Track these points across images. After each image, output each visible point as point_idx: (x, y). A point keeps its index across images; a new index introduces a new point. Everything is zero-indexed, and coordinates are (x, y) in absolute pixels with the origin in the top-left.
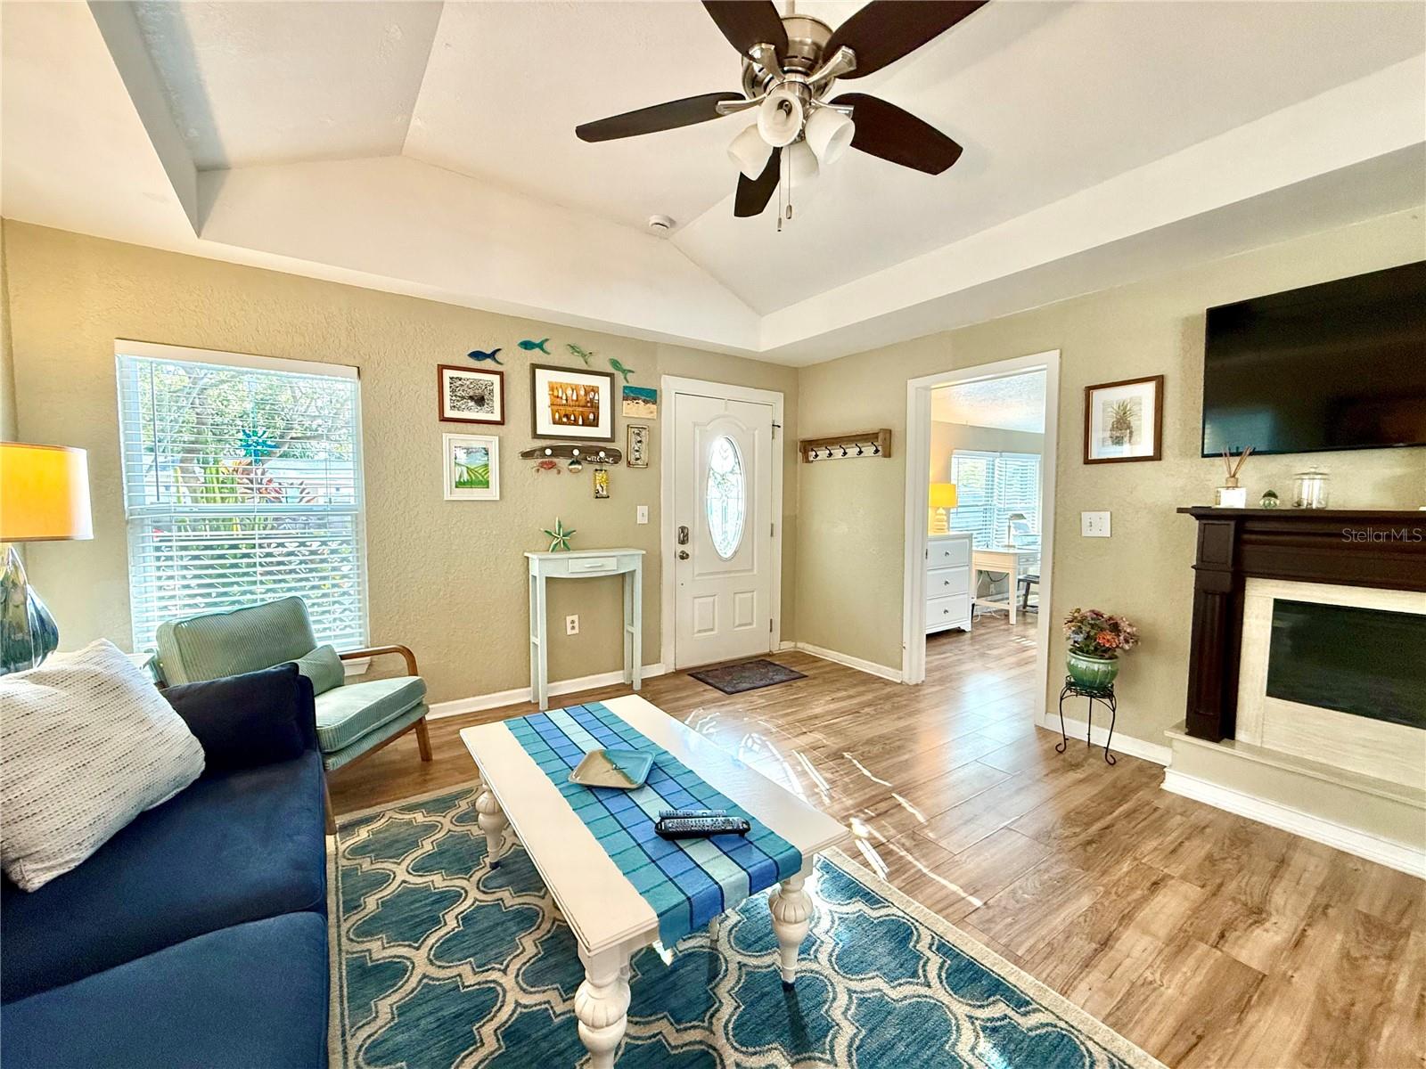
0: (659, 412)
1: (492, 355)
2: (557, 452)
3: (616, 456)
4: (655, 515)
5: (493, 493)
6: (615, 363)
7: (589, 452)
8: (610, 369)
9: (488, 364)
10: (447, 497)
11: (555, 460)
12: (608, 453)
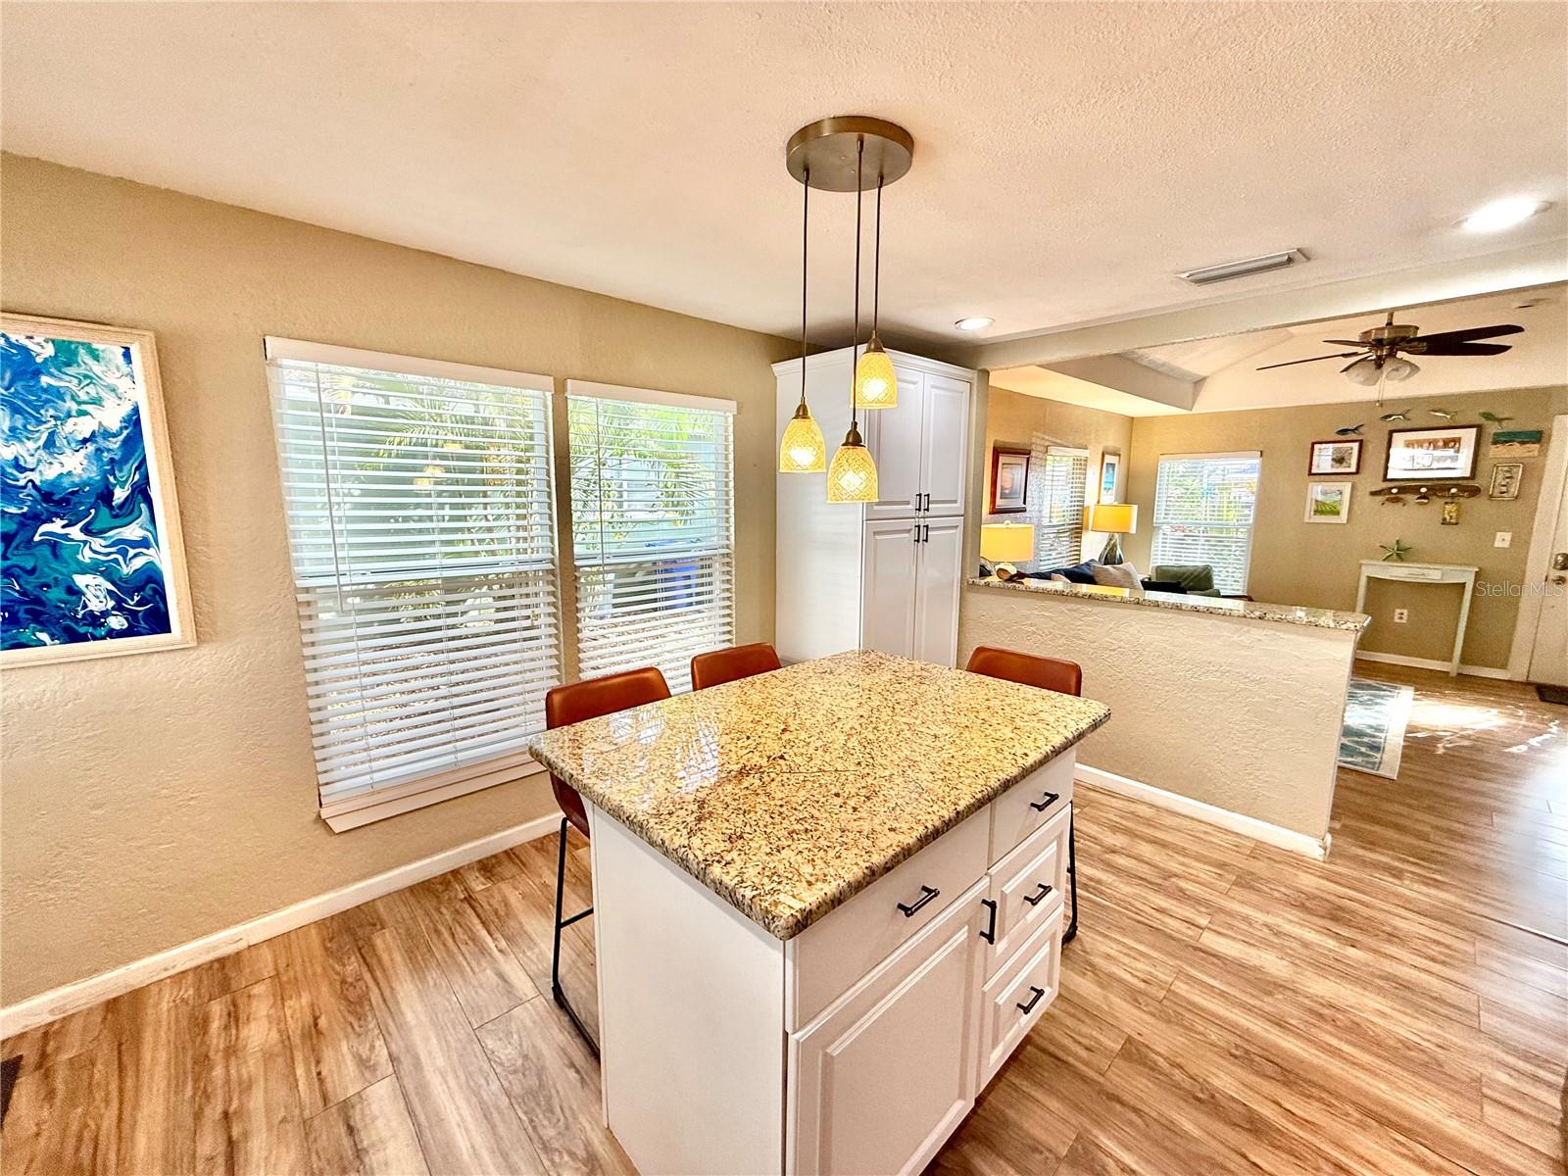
0: (1544, 453)
1: (1356, 430)
2: (1402, 490)
3: (1475, 492)
4: (1522, 542)
5: (1342, 518)
6: (1488, 416)
7: (1439, 489)
10: (1306, 520)
11: (1401, 496)
12: (1462, 489)
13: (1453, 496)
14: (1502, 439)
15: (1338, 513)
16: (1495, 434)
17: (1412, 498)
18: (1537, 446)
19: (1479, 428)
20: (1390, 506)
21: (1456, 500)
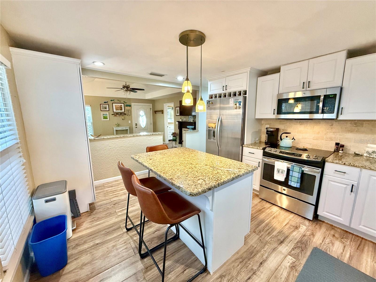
0: (131, 108)
1: (107, 102)
2: (117, 114)
3: (125, 114)
4: (132, 122)
5: (108, 119)
6: (124, 102)
7: (121, 114)
8: (124, 103)
9: (106, 103)
10: (102, 120)
11: (116, 115)
12: (124, 114)
13: (123, 115)
14: (127, 106)
15: (107, 118)
16: (126, 105)
17: (117, 115)
20: (115, 117)
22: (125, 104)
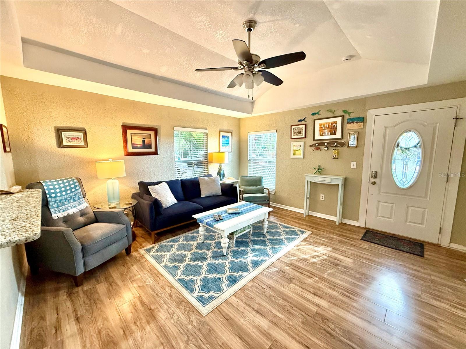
0: (364, 126)
1: (304, 120)
2: (320, 144)
3: (343, 144)
5: (302, 157)
6: (345, 112)
7: (330, 144)
12: (338, 143)
13: (336, 146)
14: (351, 121)
15: (300, 155)
16: (348, 119)
17: (322, 147)
18: (362, 123)
19: (343, 117)
20: (316, 151)
21: (337, 148)
22: (347, 117)
